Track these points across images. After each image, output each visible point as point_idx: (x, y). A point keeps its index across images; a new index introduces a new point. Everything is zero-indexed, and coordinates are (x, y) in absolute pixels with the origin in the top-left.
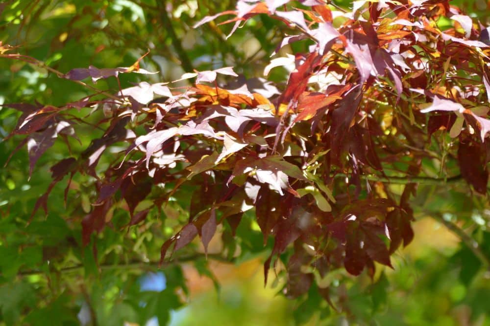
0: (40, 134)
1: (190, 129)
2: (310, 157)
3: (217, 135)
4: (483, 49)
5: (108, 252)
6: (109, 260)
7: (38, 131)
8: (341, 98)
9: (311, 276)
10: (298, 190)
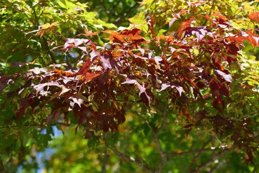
0: (3, 83)
1: (52, 84)
2: (91, 94)
3: (60, 86)
4: (147, 60)
5: (26, 121)
6: (27, 124)
7: (2, 82)
8: (100, 75)
9: (93, 132)
10: (87, 104)
